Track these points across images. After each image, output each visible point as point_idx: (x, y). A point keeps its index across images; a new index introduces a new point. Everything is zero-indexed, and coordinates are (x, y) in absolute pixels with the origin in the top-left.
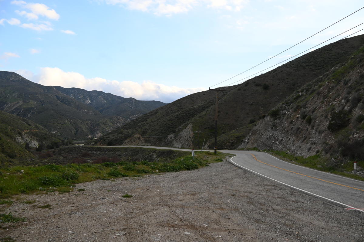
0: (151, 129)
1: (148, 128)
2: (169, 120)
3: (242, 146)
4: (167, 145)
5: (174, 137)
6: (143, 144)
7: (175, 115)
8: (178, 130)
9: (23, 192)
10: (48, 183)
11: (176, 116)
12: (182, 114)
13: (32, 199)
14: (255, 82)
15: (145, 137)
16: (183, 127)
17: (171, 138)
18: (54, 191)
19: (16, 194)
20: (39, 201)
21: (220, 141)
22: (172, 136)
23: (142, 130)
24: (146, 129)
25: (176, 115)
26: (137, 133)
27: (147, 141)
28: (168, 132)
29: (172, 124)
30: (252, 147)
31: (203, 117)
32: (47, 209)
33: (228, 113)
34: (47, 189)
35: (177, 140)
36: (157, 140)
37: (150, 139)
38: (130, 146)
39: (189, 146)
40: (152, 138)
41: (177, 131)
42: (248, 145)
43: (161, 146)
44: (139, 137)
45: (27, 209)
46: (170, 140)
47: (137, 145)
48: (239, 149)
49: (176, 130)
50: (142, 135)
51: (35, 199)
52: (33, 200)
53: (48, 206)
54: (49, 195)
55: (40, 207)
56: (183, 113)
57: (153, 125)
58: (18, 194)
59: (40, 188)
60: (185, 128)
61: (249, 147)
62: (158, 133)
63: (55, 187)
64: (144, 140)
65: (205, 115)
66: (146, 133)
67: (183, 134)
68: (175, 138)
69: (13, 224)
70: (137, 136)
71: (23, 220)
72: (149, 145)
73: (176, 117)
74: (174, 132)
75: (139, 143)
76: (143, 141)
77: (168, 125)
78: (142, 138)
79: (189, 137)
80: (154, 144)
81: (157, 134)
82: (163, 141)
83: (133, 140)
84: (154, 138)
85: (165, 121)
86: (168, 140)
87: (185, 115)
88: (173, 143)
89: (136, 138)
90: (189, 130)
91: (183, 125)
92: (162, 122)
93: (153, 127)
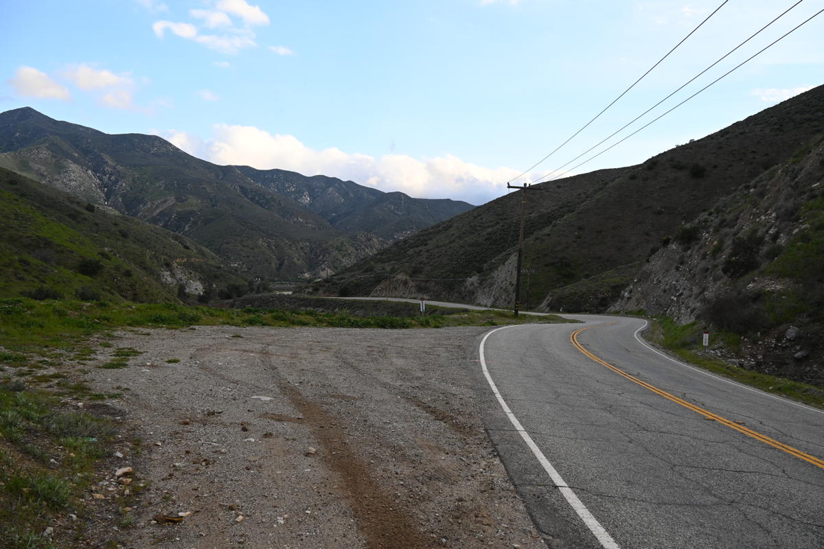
0: (431, 263)
1: (426, 261)
2: (471, 245)
3: (617, 306)
4: (462, 300)
5: (478, 281)
6: (413, 296)
7: (485, 233)
8: (488, 268)
11: (486, 236)
12: (500, 231)
14: (672, 160)
15: (417, 281)
16: (499, 260)
17: (472, 284)
21: (576, 293)
22: (474, 279)
23: (413, 265)
24: (421, 263)
25: (487, 234)
26: (401, 272)
27: (422, 290)
29: (477, 252)
30: (635, 308)
31: (543, 240)
33: (601, 232)
35: (484, 288)
36: (444, 287)
37: (428, 284)
38: (385, 299)
39: (509, 303)
40: (433, 284)
41: (486, 269)
42: (629, 304)
43: (450, 302)
44: (406, 280)
46: (471, 288)
47: (401, 297)
48: (610, 314)
50: (411, 276)
56: (503, 230)
57: (437, 256)
60: (504, 264)
61: (630, 309)
62: (446, 272)
64: (417, 285)
65: (549, 235)
66: (421, 272)
67: (498, 275)
68: (480, 284)
70: (401, 277)
72: (425, 297)
73: (486, 239)
74: (480, 271)
75: (404, 294)
76: (413, 290)
77: (469, 255)
78: (411, 281)
79: (511, 282)
80: (437, 296)
81: (444, 275)
82: (455, 290)
83: (392, 286)
84: (437, 283)
85: (462, 247)
86: (466, 288)
87: (506, 234)
88: (475, 295)
89: (399, 282)
90: (511, 267)
91: (500, 257)
92: (455, 248)
93: (436, 260)
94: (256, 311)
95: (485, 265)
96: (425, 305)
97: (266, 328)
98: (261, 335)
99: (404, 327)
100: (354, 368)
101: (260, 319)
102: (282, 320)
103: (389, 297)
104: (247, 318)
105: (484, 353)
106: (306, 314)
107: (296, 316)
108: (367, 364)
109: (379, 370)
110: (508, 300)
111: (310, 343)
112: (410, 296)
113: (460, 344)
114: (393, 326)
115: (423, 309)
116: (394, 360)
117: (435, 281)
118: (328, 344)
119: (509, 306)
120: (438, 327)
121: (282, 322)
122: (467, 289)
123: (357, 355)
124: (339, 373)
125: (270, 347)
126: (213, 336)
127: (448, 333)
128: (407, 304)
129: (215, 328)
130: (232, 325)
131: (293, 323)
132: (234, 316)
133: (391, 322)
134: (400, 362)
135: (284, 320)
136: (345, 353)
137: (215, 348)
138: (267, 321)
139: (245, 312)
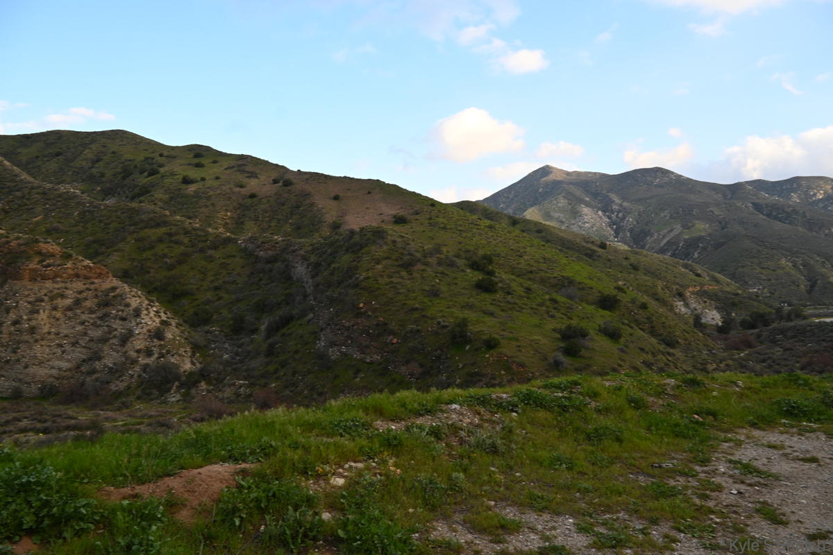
9: (754, 425)
10: (796, 411)
13: (775, 441)
18: (813, 431)
19: (743, 428)
20: (791, 447)
32: (814, 465)
34: (799, 426)
45: (775, 458)
51: (781, 441)
52: (779, 444)
53: (814, 460)
54: (807, 438)
55: (799, 460)
58: (746, 428)
59: (783, 421)
63: (814, 423)
69: (762, 481)
71: (777, 478)
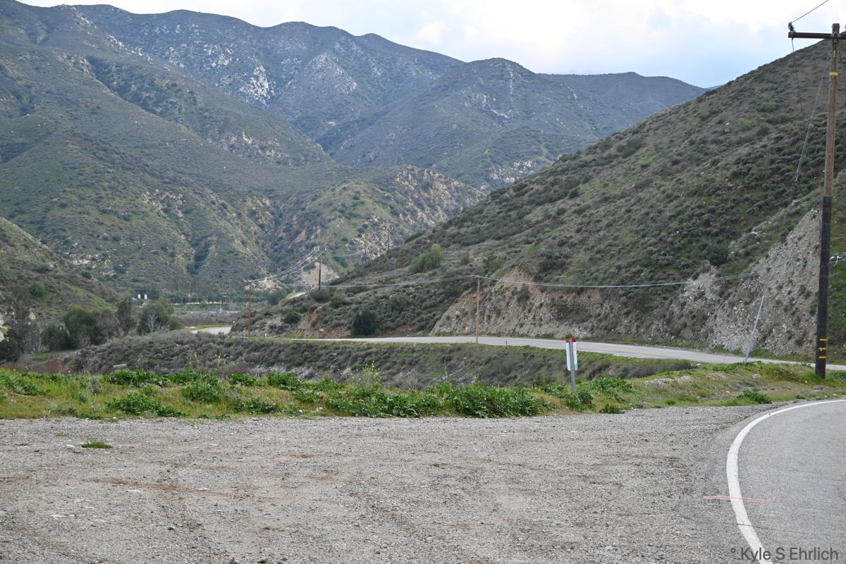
0: (591, 242)
1: (579, 237)
2: (695, 193)
4: (674, 336)
5: (717, 288)
6: (545, 329)
7: (732, 159)
8: (742, 251)
11: (735, 168)
12: (771, 151)
15: (555, 290)
16: (772, 229)
17: (701, 295)
22: (705, 282)
23: (543, 249)
24: (562, 244)
25: (737, 162)
26: (513, 266)
27: (564, 313)
28: (690, 261)
29: (712, 211)
35: (732, 305)
36: (625, 304)
37: (583, 299)
38: (471, 339)
39: (799, 343)
40: (597, 297)
41: (737, 254)
43: (642, 343)
44: (525, 288)
46: (697, 305)
47: (513, 334)
49: (734, 247)
50: (537, 279)
56: (779, 150)
57: (605, 222)
60: (783, 240)
62: (630, 265)
64: (553, 304)
66: (562, 267)
67: (769, 270)
68: (721, 294)
70: (512, 280)
72: (576, 332)
73: (736, 175)
74: (719, 260)
75: (522, 326)
76: (545, 313)
77: (691, 218)
78: (537, 291)
79: (803, 289)
80: (606, 328)
81: (624, 274)
82: (656, 312)
83: (489, 306)
84: (606, 296)
85: (670, 198)
86: (684, 304)
87: (789, 161)
88: (710, 323)
89: (508, 294)
90: (803, 245)
91: (772, 220)
92: (653, 201)
93: (602, 233)
94: (142, 379)
95: (733, 242)
96: (579, 353)
97: (169, 422)
98: (157, 441)
99: (523, 413)
100: (400, 522)
101: (151, 400)
102: (210, 402)
103: (480, 334)
104: (118, 398)
105: (740, 477)
106: (271, 383)
107: (244, 388)
108: (430, 511)
109: (465, 527)
110: (798, 334)
111: (283, 459)
112: (536, 330)
113: (675, 454)
114: (495, 410)
115: (572, 364)
116: (502, 499)
117: (602, 290)
118: (330, 462)
119: (801, 351)
120: (613, 411)
121: (210, 406)
122: (686, 311)
123: (404, 488)
124: (360, 536)
125: (181, 472)
126: (35, 446)
127: (641, 426)
128: (528, 353)
129: (40, 424)
130: (83, 416)
131: (238, 408)
132: (86, 393)
133: (490, 401)
134: (517, 505)
135: (216, 400)
136: (374, 482)
137: (41, 476)
138: (170, 404)
139: (113, 382)
